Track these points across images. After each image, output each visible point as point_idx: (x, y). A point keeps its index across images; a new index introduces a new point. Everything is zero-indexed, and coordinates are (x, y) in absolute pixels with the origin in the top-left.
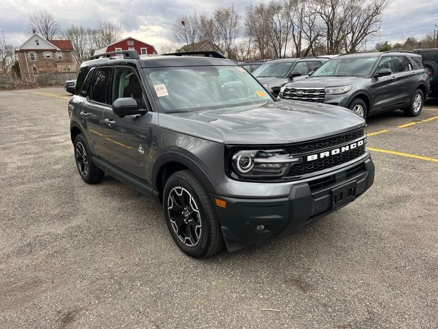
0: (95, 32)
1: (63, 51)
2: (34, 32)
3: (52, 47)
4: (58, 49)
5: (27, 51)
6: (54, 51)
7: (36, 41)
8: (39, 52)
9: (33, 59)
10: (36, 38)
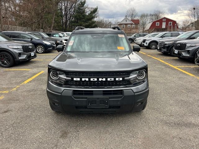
0: (152, 16)
1: (135, 24)
2: (126, 16)
3: (131, 22)
4: (133, 23)
5: (122, 24)
6: (132, 24)
7: (126, 20)
8: (126, 24)
9: (123, 27)
10: (126, 19)
